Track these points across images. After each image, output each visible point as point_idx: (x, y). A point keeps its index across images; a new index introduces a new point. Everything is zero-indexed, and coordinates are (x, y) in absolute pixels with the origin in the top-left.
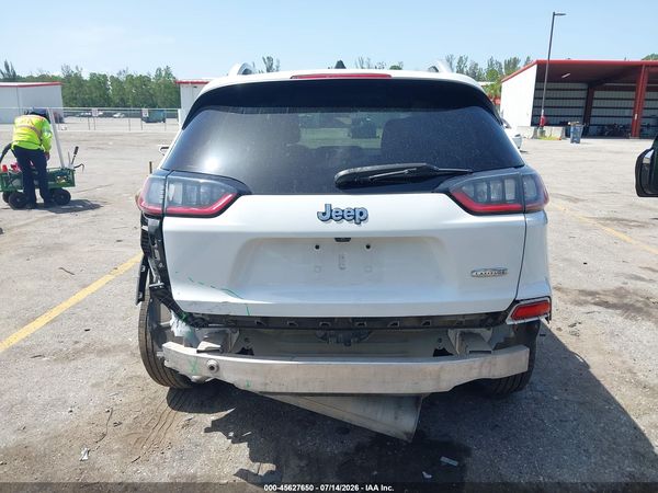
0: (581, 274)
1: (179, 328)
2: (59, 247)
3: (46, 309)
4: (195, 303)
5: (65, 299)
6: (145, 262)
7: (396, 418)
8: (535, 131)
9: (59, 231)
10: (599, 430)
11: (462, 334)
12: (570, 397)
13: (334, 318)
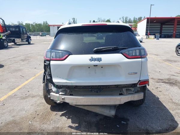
0: (158, 75)
1: (54, 89)
2: (20, 70)
3: (18, 86)
4: (59, 82)
5: (22, 83)
6: (45, 73)
7: (110, 112)
8: (147, 37)
9: (19, 66)
10: (163, 114)
11: (126, 89)
12: (155, 106)
13: (93, 86)
